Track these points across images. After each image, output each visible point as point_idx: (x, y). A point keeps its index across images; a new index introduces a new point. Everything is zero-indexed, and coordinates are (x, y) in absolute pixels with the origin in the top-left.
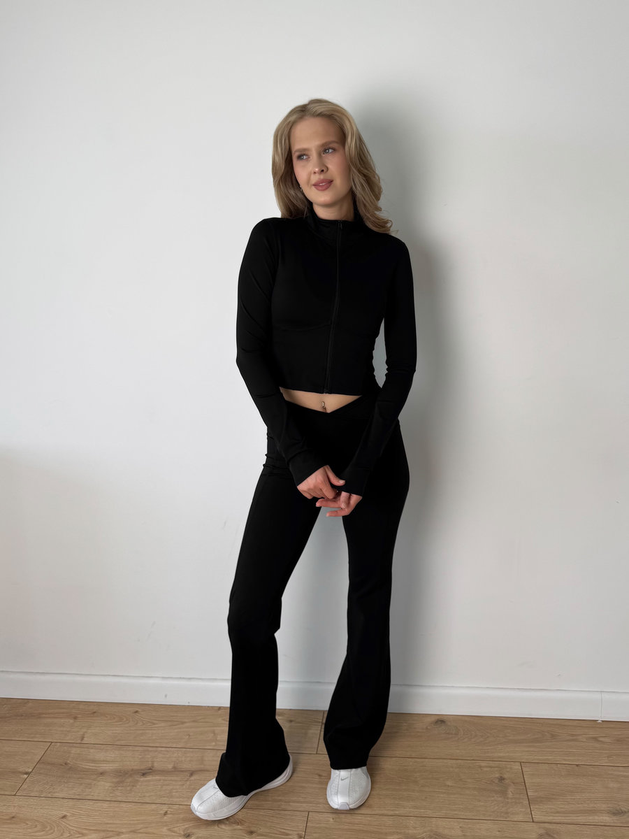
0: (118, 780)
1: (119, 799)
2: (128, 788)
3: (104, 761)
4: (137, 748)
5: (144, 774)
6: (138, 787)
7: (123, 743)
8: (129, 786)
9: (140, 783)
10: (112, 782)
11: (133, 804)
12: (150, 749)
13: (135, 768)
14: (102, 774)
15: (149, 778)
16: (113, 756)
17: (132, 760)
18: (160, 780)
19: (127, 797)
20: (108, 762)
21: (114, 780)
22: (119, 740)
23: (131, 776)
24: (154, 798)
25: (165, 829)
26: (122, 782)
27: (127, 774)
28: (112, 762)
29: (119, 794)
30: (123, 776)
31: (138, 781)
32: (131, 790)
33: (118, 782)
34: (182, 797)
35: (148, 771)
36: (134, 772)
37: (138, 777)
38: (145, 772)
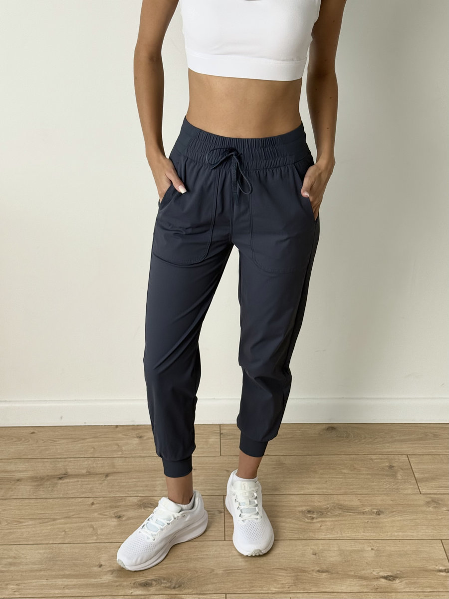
0: (36, 483)
1: (44, 496)
2: (49, 489)
3: (16, 471)
4: (46, 460)
5: (60, 478)
6: (59, 487)
7: (29, 457)
8: (49, 487)
9: (59, 485)
10: (32, 486)
11: (59, 499)
12: (60, 460)
13: (50, 474)
14: (18, 480)
15: (67, 480)
16: (24, 466)
17: (44, 468)
18: (78, 481)
19: (50, 495)
20: (20, 471)
21: (33, 484)
22: (24, 455)
23: (48, 480)
24: (78, 494)
25: (96, 514)
26: (41, 485)
27: (44, 479)
28: (25, 471)
29: (42, 493)
30: (39, 480)
31: (57, 483)
32: (53, 490)
33: (37, 485)
34: (104, 492)
35: (64, 476)
36: (50, 478)
37: (55, 481)
38: (61, 476)
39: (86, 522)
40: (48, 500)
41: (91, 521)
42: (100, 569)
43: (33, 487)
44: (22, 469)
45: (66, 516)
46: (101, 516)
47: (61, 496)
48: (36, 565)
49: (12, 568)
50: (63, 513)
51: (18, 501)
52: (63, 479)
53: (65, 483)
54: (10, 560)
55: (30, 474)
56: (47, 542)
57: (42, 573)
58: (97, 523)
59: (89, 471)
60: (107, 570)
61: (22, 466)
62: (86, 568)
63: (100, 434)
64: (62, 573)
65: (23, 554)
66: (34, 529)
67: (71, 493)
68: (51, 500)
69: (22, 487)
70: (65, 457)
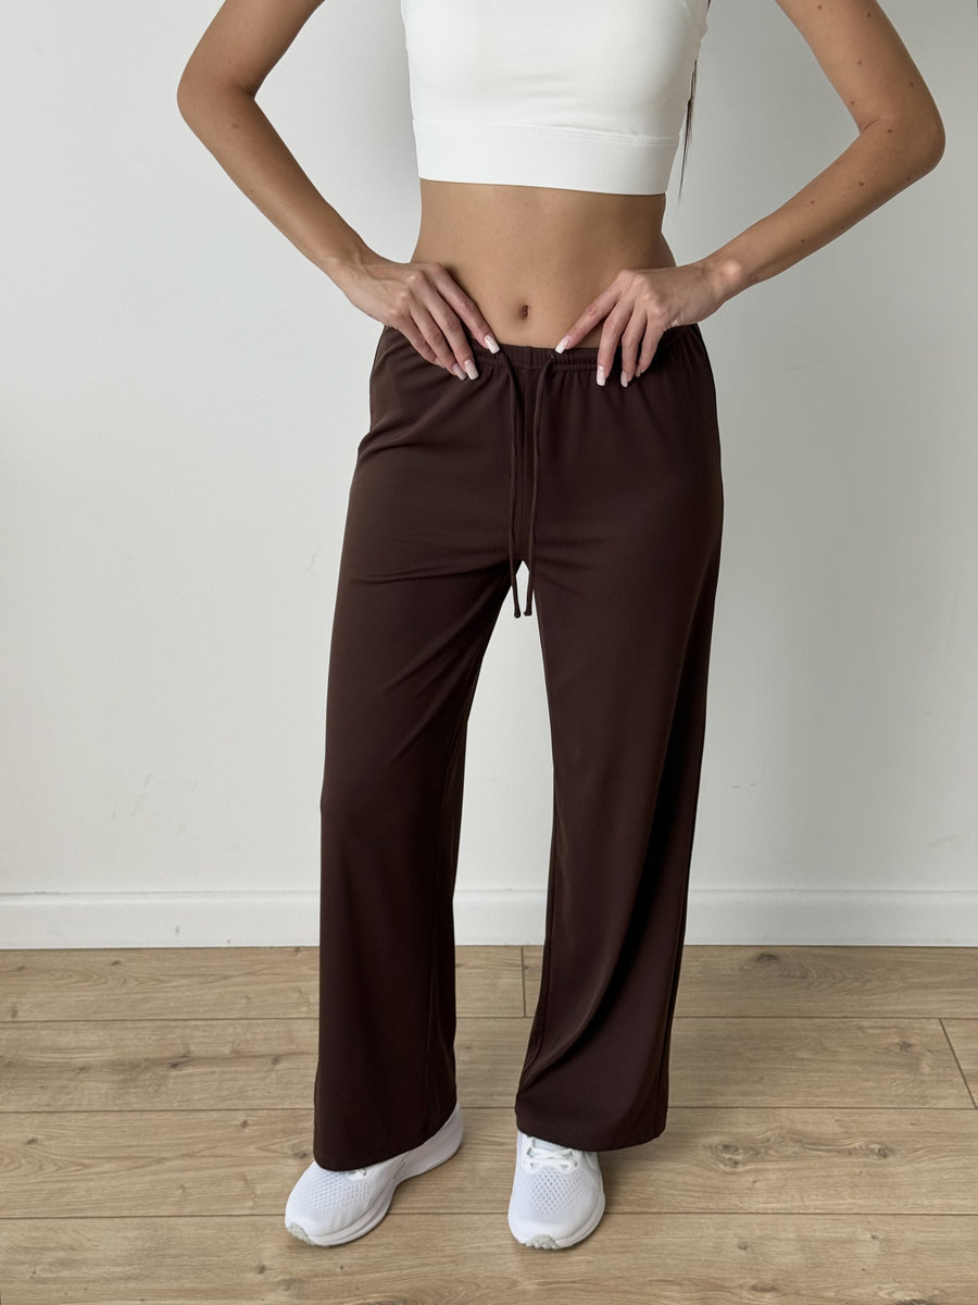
0: (122, 1078)
1: (137, 1107)
2: (150, 1089)
3: (77, 1048)
4: (143, 1024)
5: (174, 1066)
6: (171, 1086)
7: (107, 1016)
8: (150, 1085)
9: (171, 1080)
10: (112, 1082)
11: (171, 1113)
12: (173, 1024)
13: (152, 1056)
14: (82, 1069)
15: (189, 1070)
16: (94, 1038)
17: (139, 1043)
18: (213, 1073)
19: (152, 1103)
20: (87, 1050)
21: (115, 1078)
22: (95, 1012)
23: (147, 1069)
24: (212, 1102)
25: (251, 1149)
26: (132, 1080)
27: (138, 1066)
28: (99, 1048)
29: (135, 1100)
30: (129, 1070)
31: (165, 1077)
32: (156, 1092)
33: (124, 1081)
34: (269, 1098)
35: (182, 1060)
36: (152, 1063)
37: (161, 1071)
38: (174, 1061)
39: (230, 1166)
40: (147, 1116)
41: (240, 1165)
42: (260, 1277)
43: (115, 1086)
44: (92, 1045)
45: (186, 1152)
46: (265, 1153)
47: (175, 1106)
48: (119, 1265)
49: (65, 1274)
50: (181, 1145)
51: (82, 1116)
52: (179, 1067)
53: (184, 1076)
54: (61, 1254)
55: (109, 1055)
56: (141, 1213)
57: (132, 1285)
58: (254, 1168)
59: (238, 1048)
60: (276, 1280)
61: (91, 1037)
62: (230, 1275)
63: (262, 966)
64: (176, 1285)
65: (90, 1240)
66: (114, 1183)
67: (198, 1100)
68: (153, 1116)
69: (92, 1084)
70: (185, 1016)
